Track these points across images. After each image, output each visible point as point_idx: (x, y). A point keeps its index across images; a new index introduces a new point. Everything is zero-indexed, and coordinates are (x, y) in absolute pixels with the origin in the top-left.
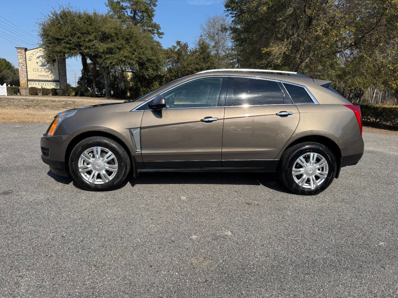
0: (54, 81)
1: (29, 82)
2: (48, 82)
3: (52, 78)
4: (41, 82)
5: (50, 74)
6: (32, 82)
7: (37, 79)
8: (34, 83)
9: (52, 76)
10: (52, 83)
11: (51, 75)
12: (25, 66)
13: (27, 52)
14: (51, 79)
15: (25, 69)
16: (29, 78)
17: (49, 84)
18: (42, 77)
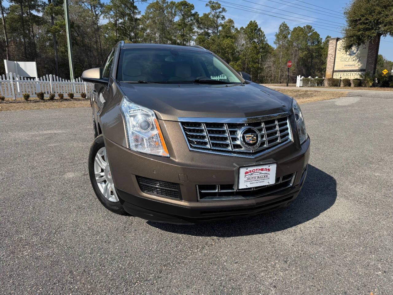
0: (361, 70)
1: (334, 73)
2: (353, 72)
3: (359, 66)
4: (346, 73)
5: (358, 62)
6: (337, 73)
7: (343, 69)
8: (339, 74)
9: (360, 64)
10: (357, 73)
11: (358, 64)
12: (334, 56)
13: (338, 42)
14: (357, 68)
15: (333, 60)
16: (335, 69)
17: (354, 74)
18: (349, 67)
